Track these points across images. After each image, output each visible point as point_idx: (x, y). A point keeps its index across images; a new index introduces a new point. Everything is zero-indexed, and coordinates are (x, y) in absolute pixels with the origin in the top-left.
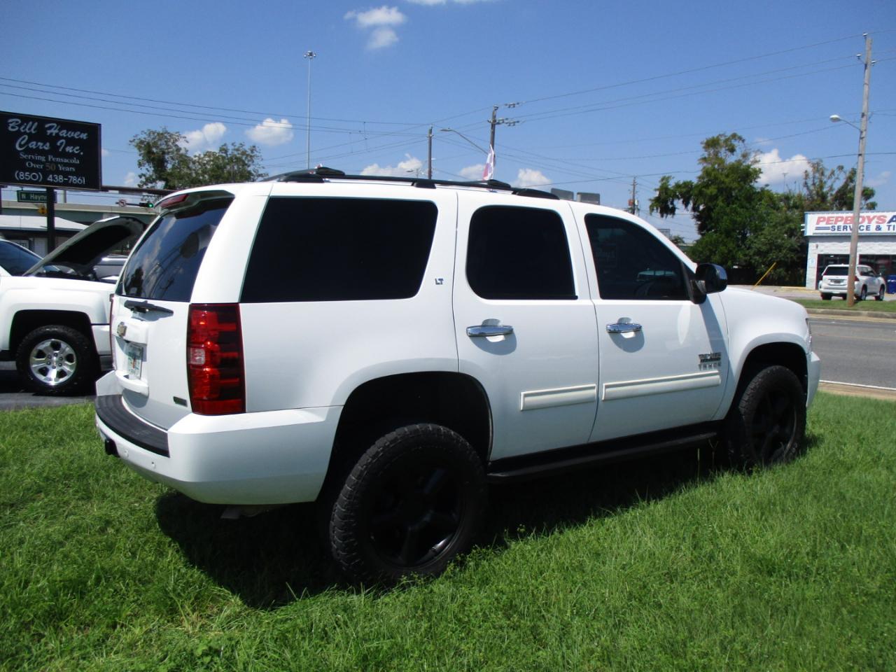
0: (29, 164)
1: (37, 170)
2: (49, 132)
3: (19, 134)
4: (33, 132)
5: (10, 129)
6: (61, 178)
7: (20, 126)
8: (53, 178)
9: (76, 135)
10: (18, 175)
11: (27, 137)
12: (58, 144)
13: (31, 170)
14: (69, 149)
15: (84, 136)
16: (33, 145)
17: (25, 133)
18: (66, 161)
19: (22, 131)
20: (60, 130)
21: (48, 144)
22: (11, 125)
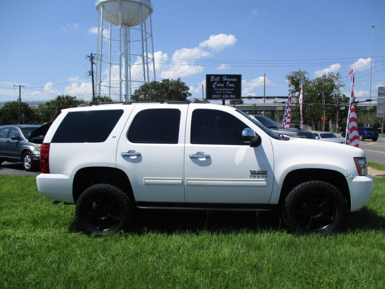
0: (217, 92)
1: (219, 94)
2: (224, 80)
3: (214, 82)
4: (218, 80)
5: (211, 80)
6: (227, 96)
7: (214, 79)
8: (225, 96)
9: (233, 80)
10: (213, 96)
11: (216, 82)
12: (227, 84)
13: (217, 94)
14: (230, 85)
15: (236, 80)
16: (218, 85)
17: (216, 81)
18: (229, 90)
19: (215, 80)
20: (227, 79)
21: (223, 84)
22: (212, 79)
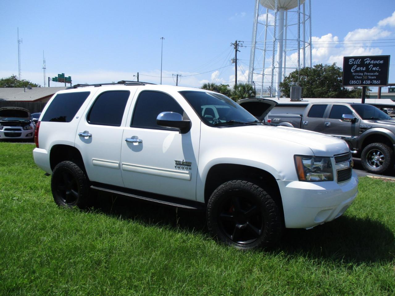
0: (356, 77)
1: (359, 79)
2: (366, 62)
3: (353, 65)
4: (359, 63)
5: (350, 63)
6: (369, 82)
7: (353, 62)
8: (366, 82)
9: (378, 62)
10: (351, 82)
11: (356, 66)
12: (369, 67)
13: (356, 80)
14: (374, 69)
15: (382, 62)
16: (358, 69)
17: (356, 64)
18: (372, 74)
19: (354, 63)
20: (371, 61)
21: (365, 68)
22: (350, 62)
